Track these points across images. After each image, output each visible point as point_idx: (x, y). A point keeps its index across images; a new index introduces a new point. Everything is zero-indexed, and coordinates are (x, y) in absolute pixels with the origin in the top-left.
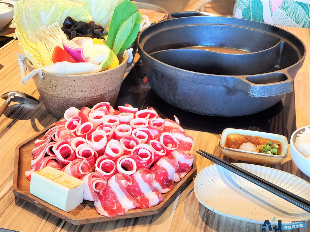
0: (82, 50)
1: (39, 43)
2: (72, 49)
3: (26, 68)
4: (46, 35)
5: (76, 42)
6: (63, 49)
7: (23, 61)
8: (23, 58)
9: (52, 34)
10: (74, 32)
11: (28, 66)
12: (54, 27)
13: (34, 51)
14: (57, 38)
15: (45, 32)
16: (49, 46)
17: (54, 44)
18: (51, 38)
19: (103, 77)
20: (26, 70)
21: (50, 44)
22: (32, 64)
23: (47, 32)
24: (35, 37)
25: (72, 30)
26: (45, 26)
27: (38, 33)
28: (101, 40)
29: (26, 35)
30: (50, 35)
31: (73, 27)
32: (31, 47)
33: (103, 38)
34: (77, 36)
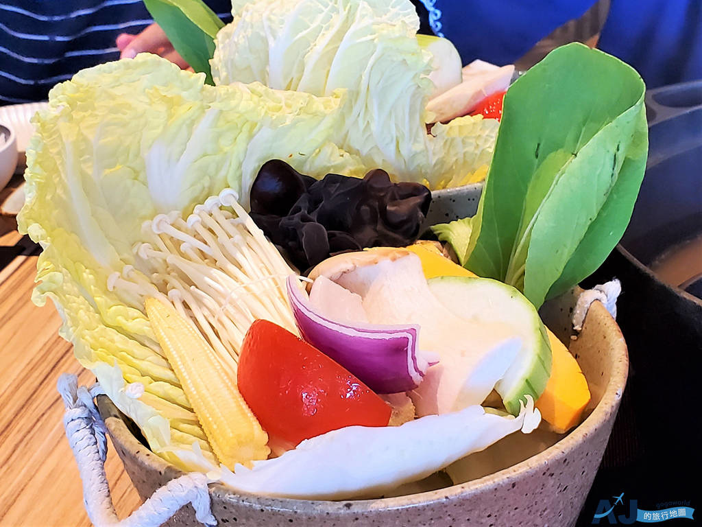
0: (410, 337)
1: (159, 305)
2: (360, 340)
4: (183, 255)
5: (340, 280)
6: (296, 332)
7: (89, 419)
8: (89, 403)
9: (212, 250)
10: (312, 230)
12: (216, 212)
14: (240, 267)
15: (177, 243)
16: (207, 313)
17: (232, 302)
18: (216, 273)
21: (208, 301)
22: (144, 442)
23: (189, 243)
24: (133, 275)
25: (305, 219)
26: (175, 213)
27: (144, 251)
29: (95, 271)
30: (203, 255)
31: (302, 202)
32: (120, 330)
34: (338, 247)
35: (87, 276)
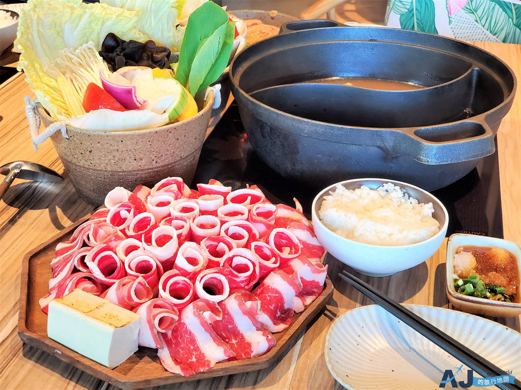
0: (133, 89)
1: (61, 78)
2: (117, 88)
3: (40, 122)
4: (73, 64)
5: (124, 75)
6: (102, 87)
7: (34, 109)
8: (34, 104)
9: (83, 63)
10: (119, 58)
11: (43, 118)
12: (87, 50)
13: (53, 92)
14: (92, 70)
15: (71, 59)
16: (78, 83)
17: (86, 79)
18: (83, 70)
19: (170, 134)
20: (40, 125)
21: (79, 79)
22: (49, 114)
23: (75, 59)
24: (54, 67)
25: (118, 55)
26: (71, 49)
27: (59, 60)
28: (167, 71)
29: (40, 65)
30: (81, 64)
31: (118, 50)
32: (47, 85)
33: (170, 68)
34: (127, 64)
35: (37, 65)
